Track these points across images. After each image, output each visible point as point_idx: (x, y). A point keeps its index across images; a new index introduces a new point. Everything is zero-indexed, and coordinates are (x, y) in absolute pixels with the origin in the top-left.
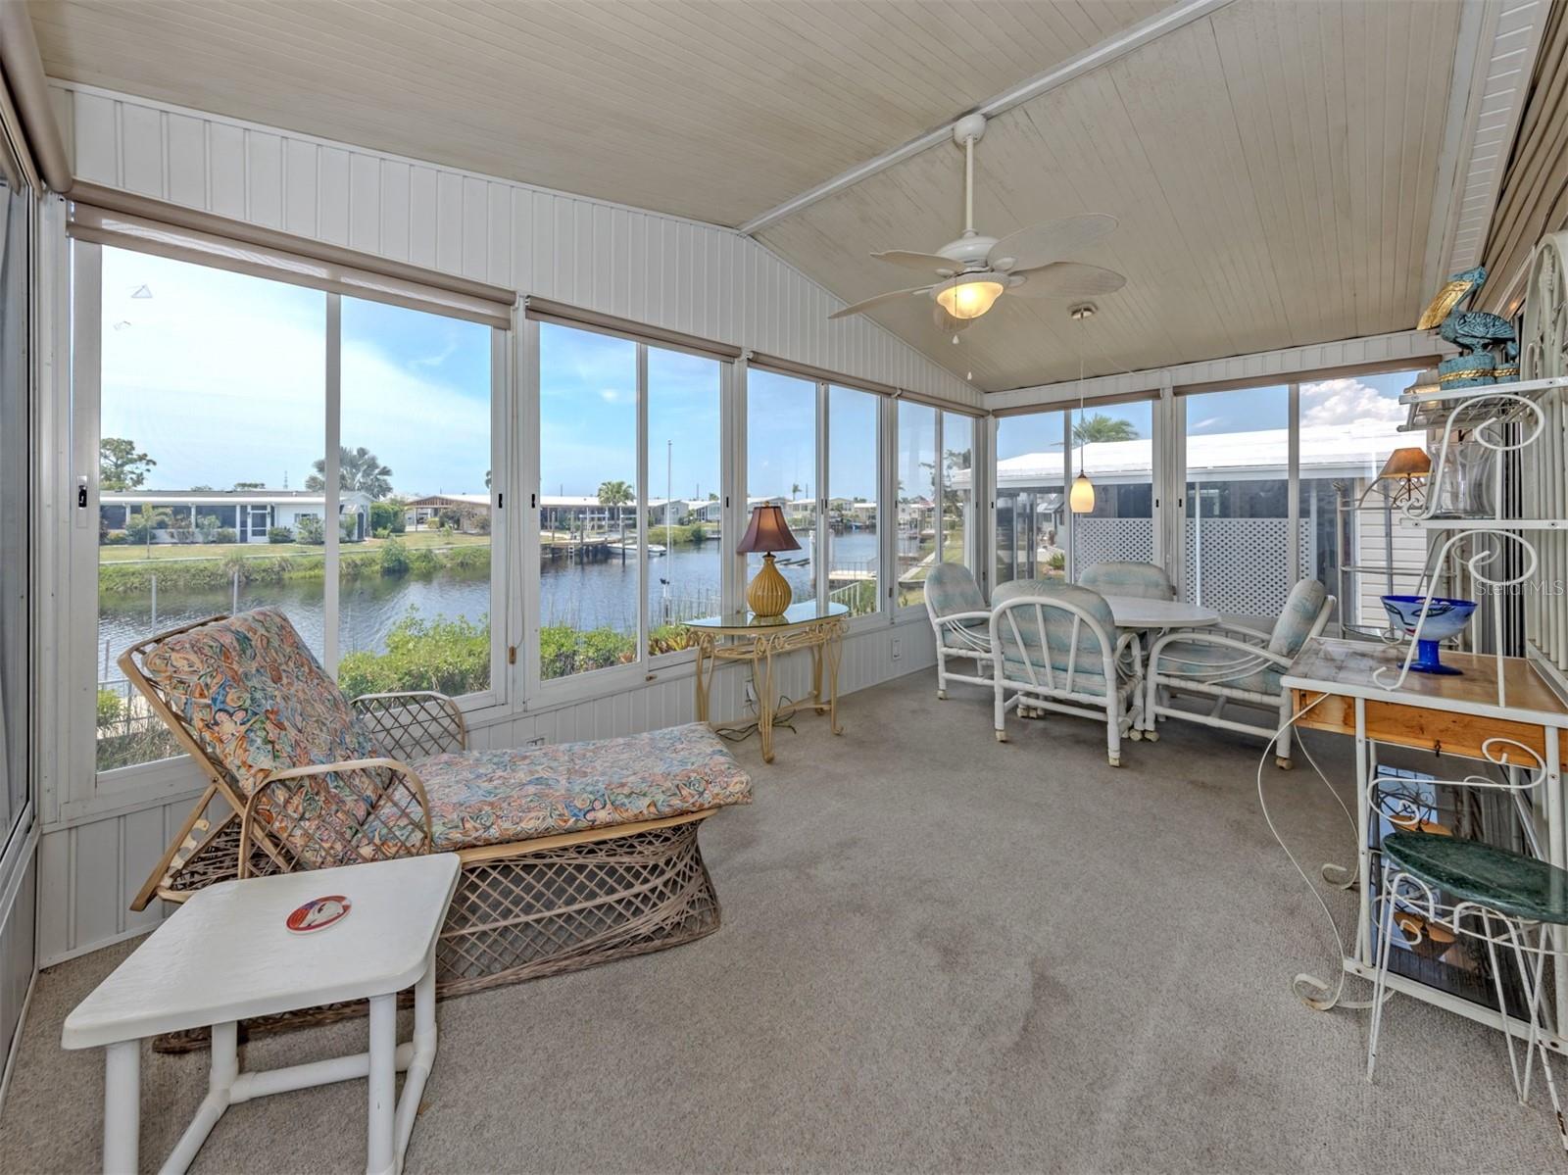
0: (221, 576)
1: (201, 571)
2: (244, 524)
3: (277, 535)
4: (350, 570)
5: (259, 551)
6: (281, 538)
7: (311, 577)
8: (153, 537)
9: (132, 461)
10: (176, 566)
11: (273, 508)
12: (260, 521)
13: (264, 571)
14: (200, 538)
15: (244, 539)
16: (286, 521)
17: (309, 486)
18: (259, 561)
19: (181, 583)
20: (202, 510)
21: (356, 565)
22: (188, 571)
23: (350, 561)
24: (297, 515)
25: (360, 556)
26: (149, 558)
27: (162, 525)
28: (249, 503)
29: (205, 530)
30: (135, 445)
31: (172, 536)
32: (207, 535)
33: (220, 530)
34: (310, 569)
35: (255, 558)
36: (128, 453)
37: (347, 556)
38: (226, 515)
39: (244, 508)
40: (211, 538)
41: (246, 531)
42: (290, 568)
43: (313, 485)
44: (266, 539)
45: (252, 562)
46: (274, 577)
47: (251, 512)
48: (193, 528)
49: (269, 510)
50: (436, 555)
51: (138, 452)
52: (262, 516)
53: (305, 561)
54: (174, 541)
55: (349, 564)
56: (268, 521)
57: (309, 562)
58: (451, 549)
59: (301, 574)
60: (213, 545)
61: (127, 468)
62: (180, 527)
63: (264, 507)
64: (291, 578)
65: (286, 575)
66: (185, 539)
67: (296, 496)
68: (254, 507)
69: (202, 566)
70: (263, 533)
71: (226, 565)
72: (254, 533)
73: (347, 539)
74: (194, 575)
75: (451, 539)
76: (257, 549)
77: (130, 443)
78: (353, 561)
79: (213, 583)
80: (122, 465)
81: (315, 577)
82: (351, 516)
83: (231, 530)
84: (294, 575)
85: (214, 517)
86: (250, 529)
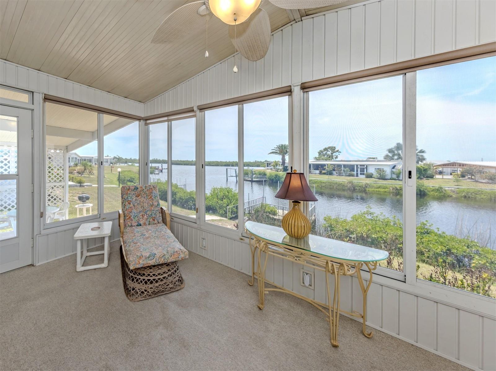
0: (346, 186)
1: (340, 184)
2: (357, 171)
3: (368, 175)
4: (394, 191)
5: (362, 180)
6: (370, 176)
7: (377, 191)
8: (332, 173)
9: (335, 152)
10: (334, 182)
11: (367, 166)
12: (362, 170)
13: (360, 187)
14: (344, 174)
15: (357, 176)
16: (371, 170)
17: (385, 158)
18: (358, 183)
19: (335, 187)
20: (345, 166)
21: (397, 189)
22: (337, 184)
23: (394, 187)
24: (375, 169)
25: (400, 186)
26: (329, 179)
27: (334, 170)
28: (359, 164)
29: (346, 172)
30: (336, 148)
31: (337, 173)
32: (346, 174)
33: (350, 172)
34: (377, 188)
35: (357, 182)
36: (334, 150)
37: (394, 185)
38: (352, 168)
39: (357, 166)
40: (347, 175)
41: (358, 173)
42: (369, 187)
43: (387, 158)
44: (364, 176)
45: (356, 183)
46: (363, 189)
47: (360, 167)
48: (342, 171)
49: (365, 166)
50: (445, 190)
51: (336, 150)
52: (363, 169)
53: (375, 185)
54: (337, 175)
55: (394, 188)
56: (365, 170)
57: (377, 185)
58: (458, 188)
59: (373, 189)
60: (348, 177)
61: (334, 154)
62: (339, 171)
63: (364, 166)
64: (369, 190)
65: (367, 189)
66: (340, 174)
67: (377, 162)
68: (361, 165)
69: (341, 183)
70: (363, 174)
71: (347, 183)
72: (361, 174)
73: (397, 179)
74: (338, 185)
75: (459, 183)
76: (361, 179)
77: (335, 147)
78: (396, 188)
79: (343, 188)
80: (333, 153)
81: (378, 191)
82: (399, 170)
83: (353, 173)
84: (370, 190)
85: (348, 168)
86: (359, 172)
